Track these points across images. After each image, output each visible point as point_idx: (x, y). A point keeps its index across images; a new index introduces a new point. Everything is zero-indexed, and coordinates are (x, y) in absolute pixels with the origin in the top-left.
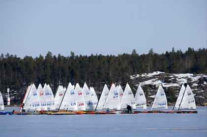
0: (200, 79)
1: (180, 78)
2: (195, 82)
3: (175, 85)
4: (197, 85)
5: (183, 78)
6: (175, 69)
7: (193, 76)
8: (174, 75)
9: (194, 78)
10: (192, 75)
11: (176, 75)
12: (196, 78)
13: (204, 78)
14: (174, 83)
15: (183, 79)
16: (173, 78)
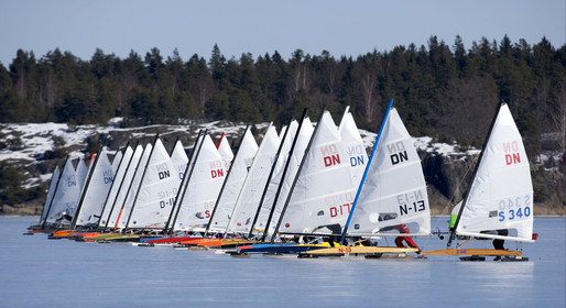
0: (88, 140)
1: (30, 137)
2: (74, 147)
3: (18, 155)
4: (81, 155)
5: (38, 135)
6: (12, 112)
7: (68, 131)
8: (13, 126)
9: (71, 135)
10: (65, 126)
11: (19, 128)
12: (78, 137)
13: (102, 135)
14: (14, 150)
15: (40, 140)
16: (10, 137)
